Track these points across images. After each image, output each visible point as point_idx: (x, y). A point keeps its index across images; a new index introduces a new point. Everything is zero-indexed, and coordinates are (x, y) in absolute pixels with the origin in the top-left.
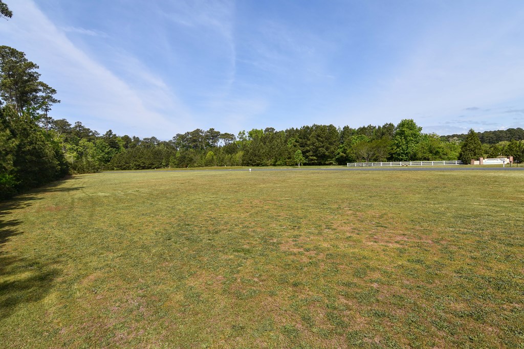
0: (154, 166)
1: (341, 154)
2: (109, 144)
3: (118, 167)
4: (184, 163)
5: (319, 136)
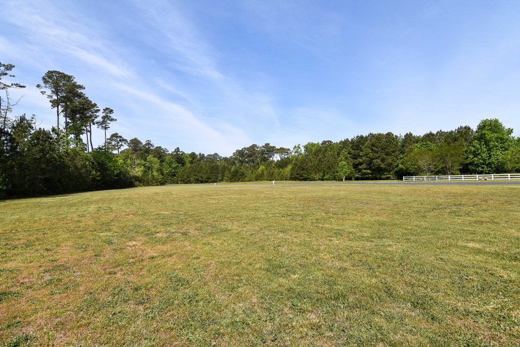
0: (211, 180)
1: (400, 166)
2: (176, 161)
3: (182, 181)
4: (237, 177)
5: (373, 145)
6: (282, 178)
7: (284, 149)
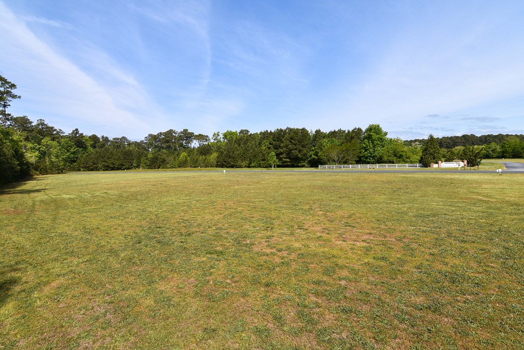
0: (124, 167)
1: (313, 156)
2: (76, 144)
3: (85, 167)
4: (156, 164)
5: (292, 139)
6: (207, 165)
7: (203, 136)
